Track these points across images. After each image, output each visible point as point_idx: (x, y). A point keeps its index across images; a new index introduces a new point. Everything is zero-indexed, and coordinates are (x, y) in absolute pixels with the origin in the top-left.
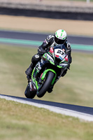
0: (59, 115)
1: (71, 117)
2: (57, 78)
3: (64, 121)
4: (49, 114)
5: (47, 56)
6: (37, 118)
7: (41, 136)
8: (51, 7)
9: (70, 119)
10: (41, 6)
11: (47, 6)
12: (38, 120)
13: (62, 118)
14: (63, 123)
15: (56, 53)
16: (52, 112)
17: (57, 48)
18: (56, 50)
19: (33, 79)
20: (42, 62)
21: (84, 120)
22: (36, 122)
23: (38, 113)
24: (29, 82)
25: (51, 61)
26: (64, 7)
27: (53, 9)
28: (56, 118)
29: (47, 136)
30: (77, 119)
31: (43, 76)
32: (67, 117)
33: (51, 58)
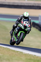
0: (14, 51)
1: (19, 52)
3: (16, 53)
4: (9, 50)
5: (20, 25)
6: (4, 52)
7: (6, 60)
8: (10, 3)
9: (19, 53)
10: (5, 2)
11: (8, 3)
12: (5, 53)
13: (15, 52)
14: (16, 54)
15: (24, 24)
16: (11, 49)
17: (24, 21)
19: (14, 36)
20: (18, 28)
21: (25, 53)
22: (4, 54)
23: (4, 50)
24: (12, 37)
25: (22, 27)
26: (16, 3)
27: (11, 4)
28: (13, 52)
29: (9, 60)
30: (22, 52)
31: (19, 35)
32: (18, 52)
33: (22, 26)
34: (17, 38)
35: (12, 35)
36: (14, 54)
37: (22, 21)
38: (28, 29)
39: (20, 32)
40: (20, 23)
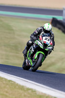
2: (45, 57)
5: (38, 42)
9: (30, 91)
15: (44, 40)
18: (44, 38)
19: (29, 58)
20: (34, 46)
33: (41, 44)
34: (34, 62)
35: (25, 55)
36: (23, 95)
37: (41, 37)
38: (49, 48)
39: (38, 53)
40: (38, 39)
